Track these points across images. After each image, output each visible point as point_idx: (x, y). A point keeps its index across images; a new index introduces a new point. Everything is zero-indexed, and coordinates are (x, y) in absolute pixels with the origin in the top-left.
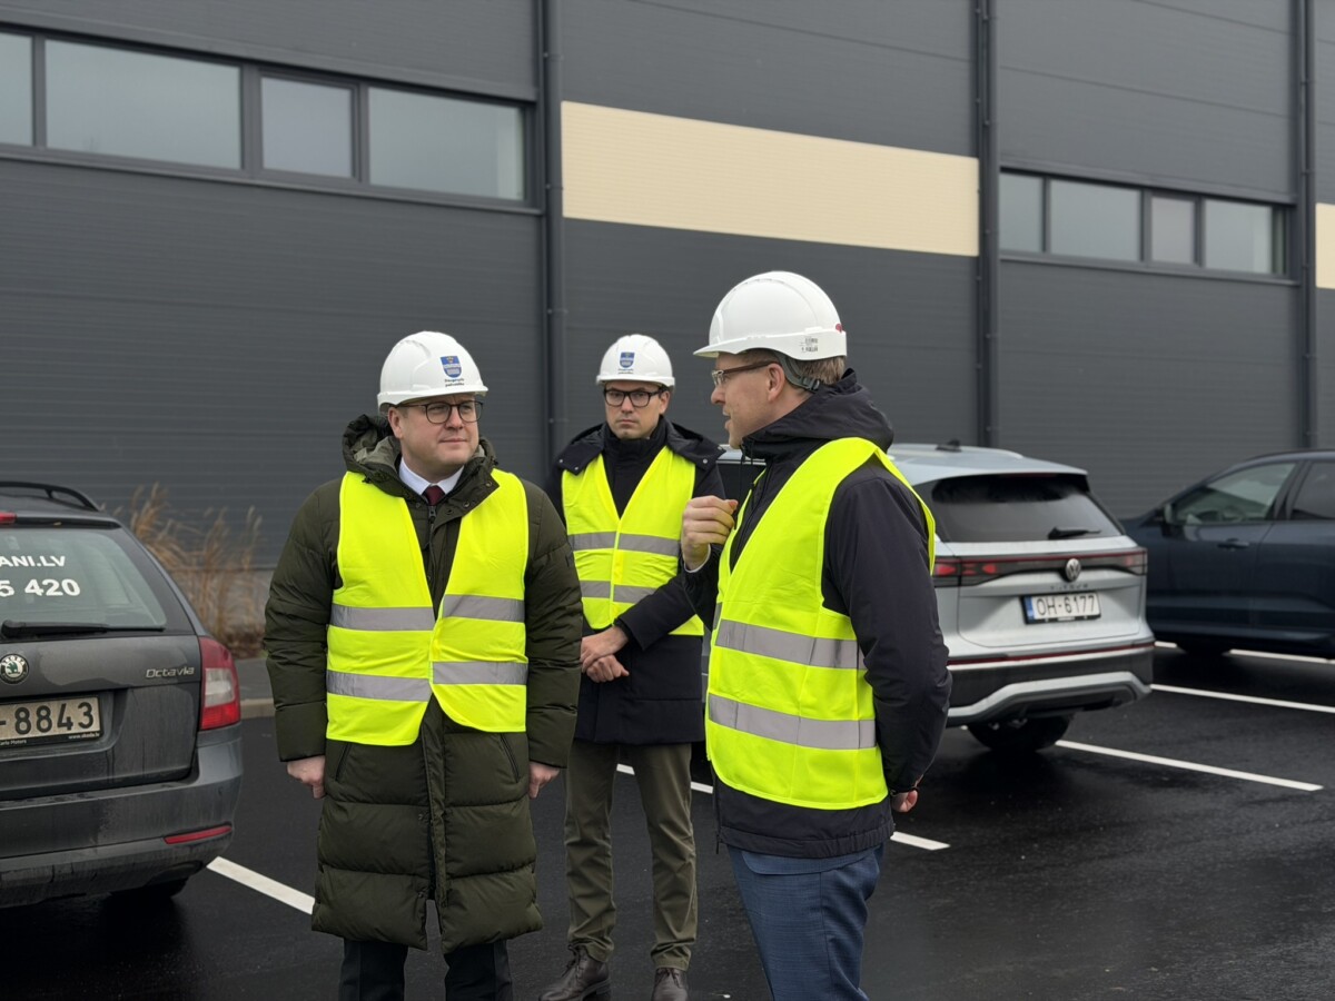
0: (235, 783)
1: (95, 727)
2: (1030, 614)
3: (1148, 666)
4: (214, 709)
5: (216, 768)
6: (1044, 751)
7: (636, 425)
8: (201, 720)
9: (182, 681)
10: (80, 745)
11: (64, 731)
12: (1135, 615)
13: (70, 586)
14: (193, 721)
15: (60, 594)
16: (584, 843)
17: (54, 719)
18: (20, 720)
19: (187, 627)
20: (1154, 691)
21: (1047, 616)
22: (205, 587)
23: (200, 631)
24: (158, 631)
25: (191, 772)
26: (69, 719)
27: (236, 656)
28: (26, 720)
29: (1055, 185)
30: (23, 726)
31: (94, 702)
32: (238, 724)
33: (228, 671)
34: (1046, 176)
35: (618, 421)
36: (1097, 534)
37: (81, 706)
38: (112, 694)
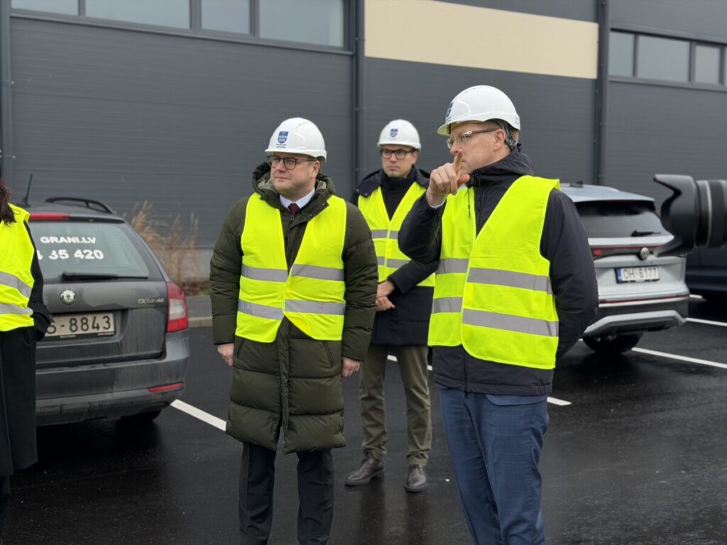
0: (186, 360)
1: (112, 329)
2: (619, 278)
3: (685, 308)
4: (175, 321)
5: (175, 352)
6: (625, 353)
7: (398, 169)
8: (168, 327)
9: (157, 306)
10: (104, 338)
11: (95, 331)
12: (679, 279)
13: (98, 254)
14: (163, 327)
15: (93, 258)
16: (370, 398)
17: (90, 324)
18: (72, 325)
19: (161, 277)
20: (688, 322)
21: (629, 279)
22: (170, 257)
23: (167, 279)
24: (145, 279)
25: (162, 355)
26: (98, 325)
27: (186, 294)
28: (75, 324)
29: (642, 39)
30: (74, 328)
31: (111, 316)
32: (187, 330)
33: (181, 301)
34: (637, 34)
35: (389, 167)
36: (659, 234)
37: (104, 318)
38: (121, 312)
